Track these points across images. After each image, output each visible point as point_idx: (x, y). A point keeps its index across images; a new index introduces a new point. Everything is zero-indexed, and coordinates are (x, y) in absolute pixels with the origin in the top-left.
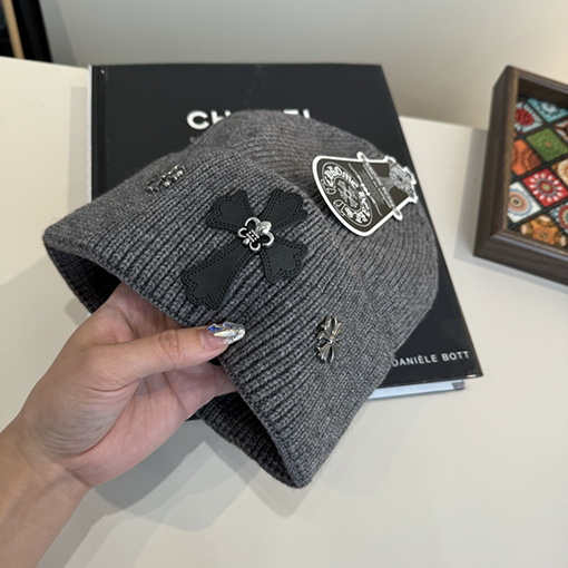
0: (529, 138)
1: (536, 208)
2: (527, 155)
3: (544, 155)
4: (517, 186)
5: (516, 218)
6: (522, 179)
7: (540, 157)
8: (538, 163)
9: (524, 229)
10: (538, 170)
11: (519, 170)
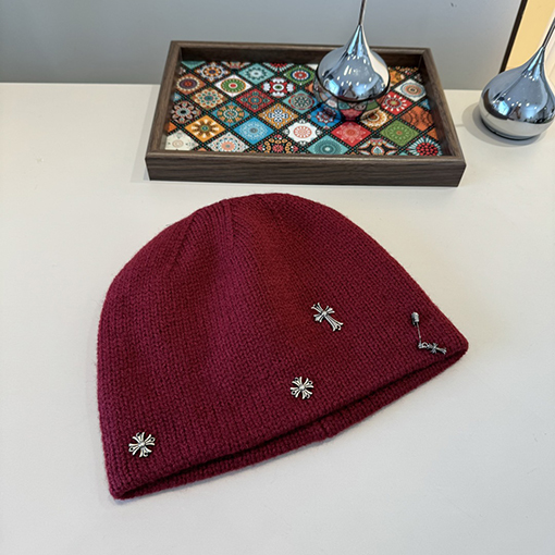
0: (416, 134)
1: (398, 89)
2: (414, 120)
3: (401, 124)
4: (416, 99)
5: (410, 81)
6: (414, 104)
7: (404, 122)
8: (404, 117)
9: (402, 77)
10: (402, 113)
11: (417, 110)
